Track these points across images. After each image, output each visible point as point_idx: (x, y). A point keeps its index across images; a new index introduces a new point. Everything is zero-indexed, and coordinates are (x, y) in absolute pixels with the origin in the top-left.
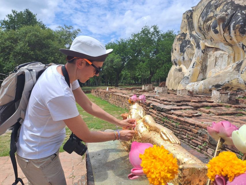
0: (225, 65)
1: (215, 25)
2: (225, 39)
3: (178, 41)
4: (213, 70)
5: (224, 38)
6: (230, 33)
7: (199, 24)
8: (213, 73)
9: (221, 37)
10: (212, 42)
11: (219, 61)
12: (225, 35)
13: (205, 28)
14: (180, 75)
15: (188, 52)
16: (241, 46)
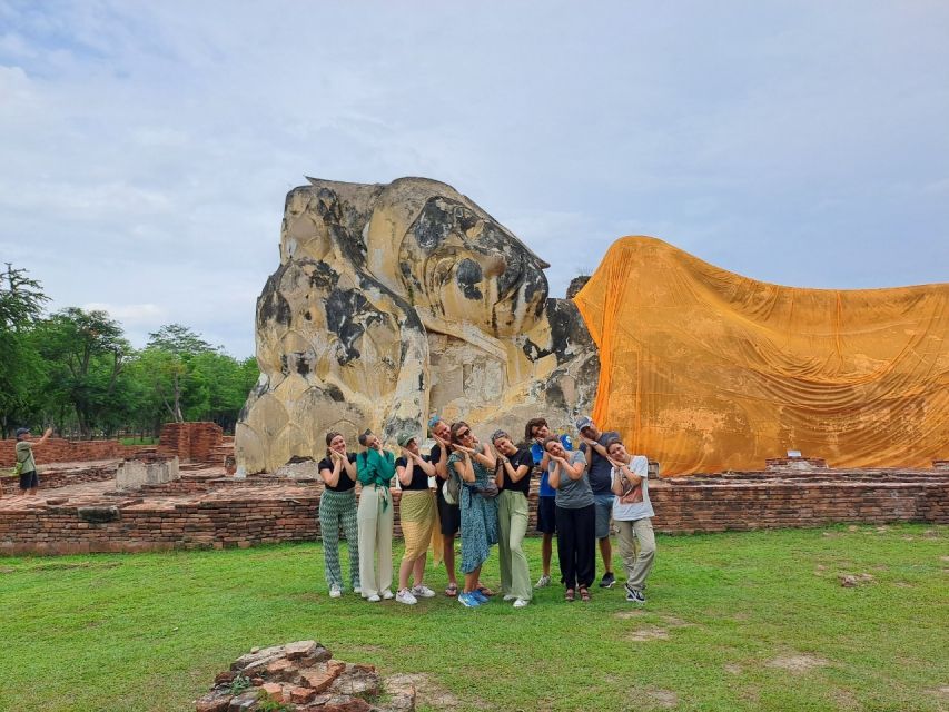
0: (494, 390)
1: (473, 274)
2: (494, 319)
3: (314, 285)
4: (460, 402)
5: (494, 315)
6: (514, 307)
7: (405, 254)
8: (462, 409)
9: (484, 311)
10: (434, 315)
11: (473, 375)
12: (500, 308)
13: (429, 270)
14: (344, 411)
15: (379, 336)
16: (524, 343)
